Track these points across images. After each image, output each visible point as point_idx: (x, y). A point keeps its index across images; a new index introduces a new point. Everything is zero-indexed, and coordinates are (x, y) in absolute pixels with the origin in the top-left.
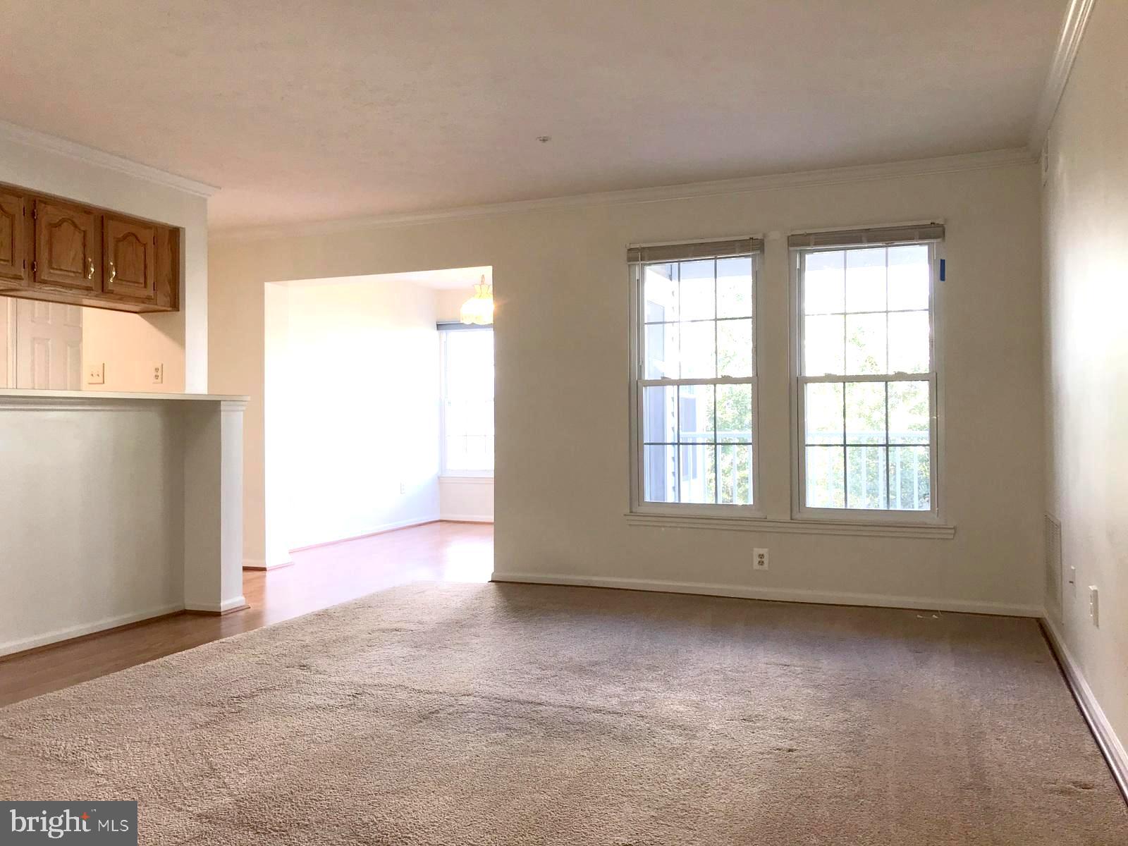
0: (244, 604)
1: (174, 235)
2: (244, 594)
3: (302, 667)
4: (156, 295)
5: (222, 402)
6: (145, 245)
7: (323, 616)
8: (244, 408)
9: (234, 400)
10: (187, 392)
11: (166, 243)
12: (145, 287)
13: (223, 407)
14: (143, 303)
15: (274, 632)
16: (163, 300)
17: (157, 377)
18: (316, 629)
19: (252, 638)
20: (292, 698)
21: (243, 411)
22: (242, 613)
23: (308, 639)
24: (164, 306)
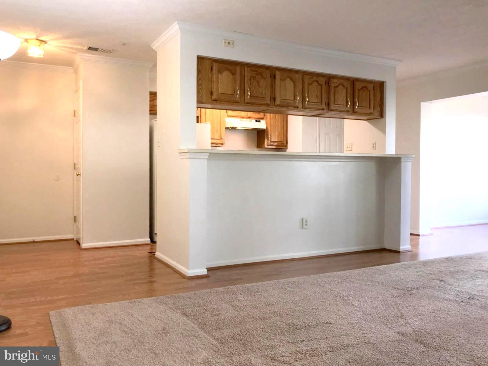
0: (410, 249)
1: (382, 85)
2: (410, 245)
3: (441, 281)
4: (374, 112)
5: (402, 158)
6: (370, 91)
7: (449, 260)
8: (412, 160)
9: (407, 157)
10: (386, 153)
11: (378, 88)
12: (370, 108)
13: (402, 160)
14: (369, 115)
15: (426, 263)
16: (377, 114)
17: (373, 147)
18: (446, 265)
19: (415, 264)
20: (436, 294)
21: (411, 162)
22: (410, 253)
23: (443, 269)
24: (377, 116)
